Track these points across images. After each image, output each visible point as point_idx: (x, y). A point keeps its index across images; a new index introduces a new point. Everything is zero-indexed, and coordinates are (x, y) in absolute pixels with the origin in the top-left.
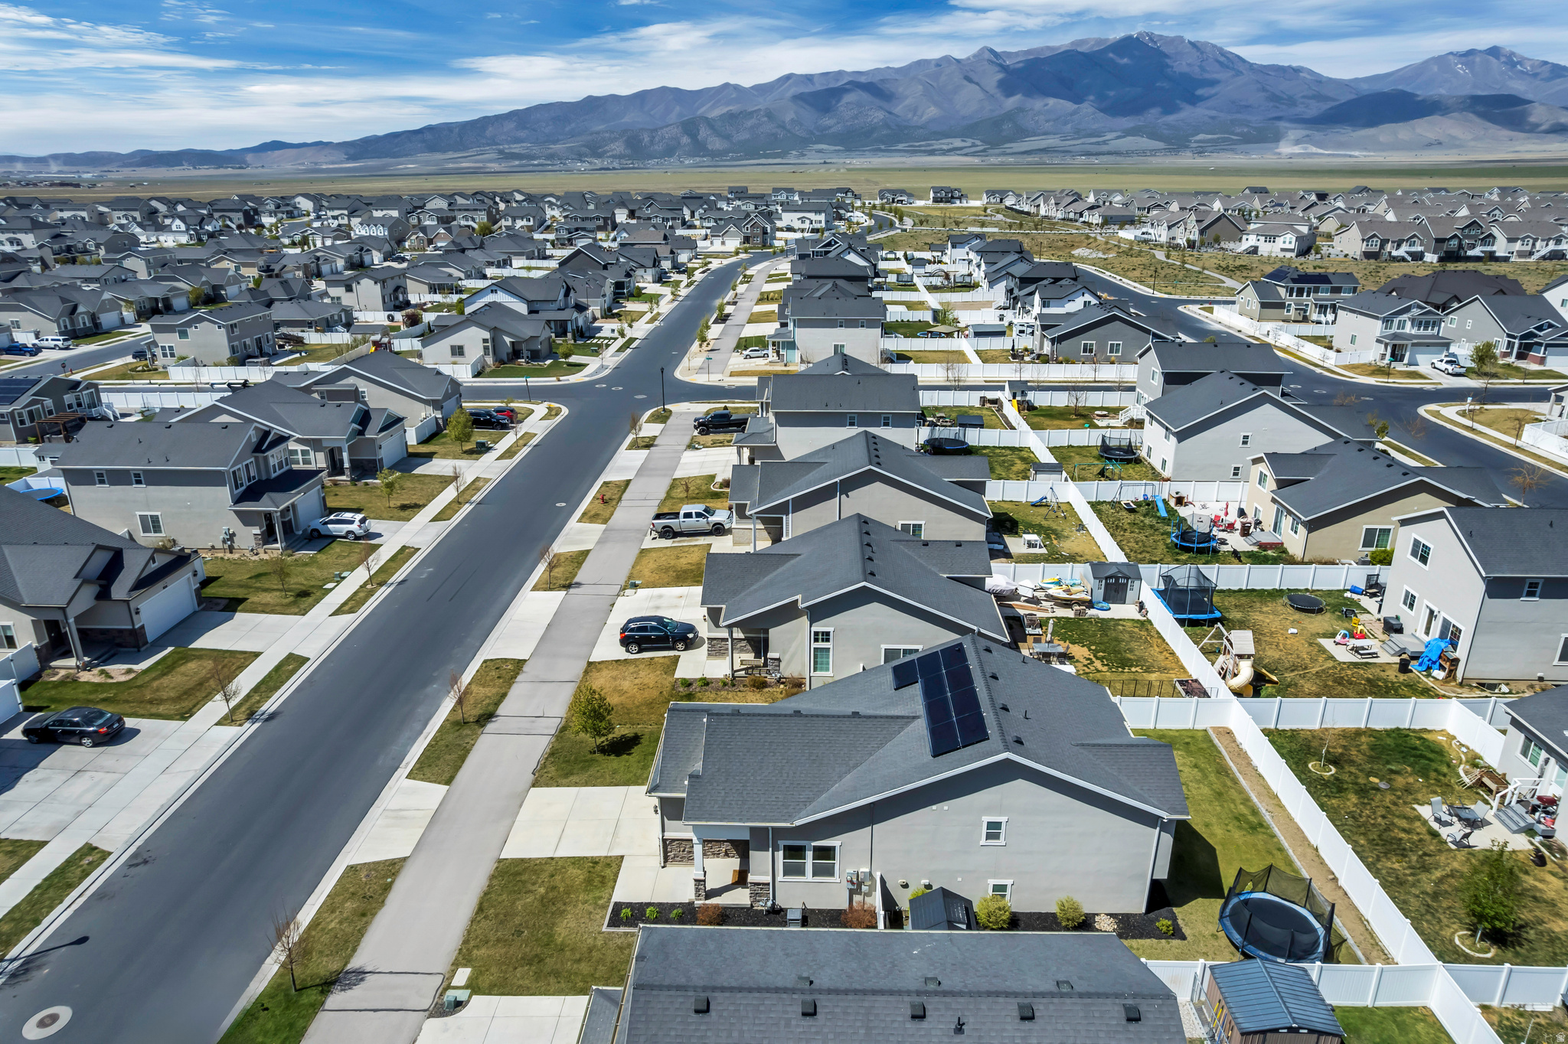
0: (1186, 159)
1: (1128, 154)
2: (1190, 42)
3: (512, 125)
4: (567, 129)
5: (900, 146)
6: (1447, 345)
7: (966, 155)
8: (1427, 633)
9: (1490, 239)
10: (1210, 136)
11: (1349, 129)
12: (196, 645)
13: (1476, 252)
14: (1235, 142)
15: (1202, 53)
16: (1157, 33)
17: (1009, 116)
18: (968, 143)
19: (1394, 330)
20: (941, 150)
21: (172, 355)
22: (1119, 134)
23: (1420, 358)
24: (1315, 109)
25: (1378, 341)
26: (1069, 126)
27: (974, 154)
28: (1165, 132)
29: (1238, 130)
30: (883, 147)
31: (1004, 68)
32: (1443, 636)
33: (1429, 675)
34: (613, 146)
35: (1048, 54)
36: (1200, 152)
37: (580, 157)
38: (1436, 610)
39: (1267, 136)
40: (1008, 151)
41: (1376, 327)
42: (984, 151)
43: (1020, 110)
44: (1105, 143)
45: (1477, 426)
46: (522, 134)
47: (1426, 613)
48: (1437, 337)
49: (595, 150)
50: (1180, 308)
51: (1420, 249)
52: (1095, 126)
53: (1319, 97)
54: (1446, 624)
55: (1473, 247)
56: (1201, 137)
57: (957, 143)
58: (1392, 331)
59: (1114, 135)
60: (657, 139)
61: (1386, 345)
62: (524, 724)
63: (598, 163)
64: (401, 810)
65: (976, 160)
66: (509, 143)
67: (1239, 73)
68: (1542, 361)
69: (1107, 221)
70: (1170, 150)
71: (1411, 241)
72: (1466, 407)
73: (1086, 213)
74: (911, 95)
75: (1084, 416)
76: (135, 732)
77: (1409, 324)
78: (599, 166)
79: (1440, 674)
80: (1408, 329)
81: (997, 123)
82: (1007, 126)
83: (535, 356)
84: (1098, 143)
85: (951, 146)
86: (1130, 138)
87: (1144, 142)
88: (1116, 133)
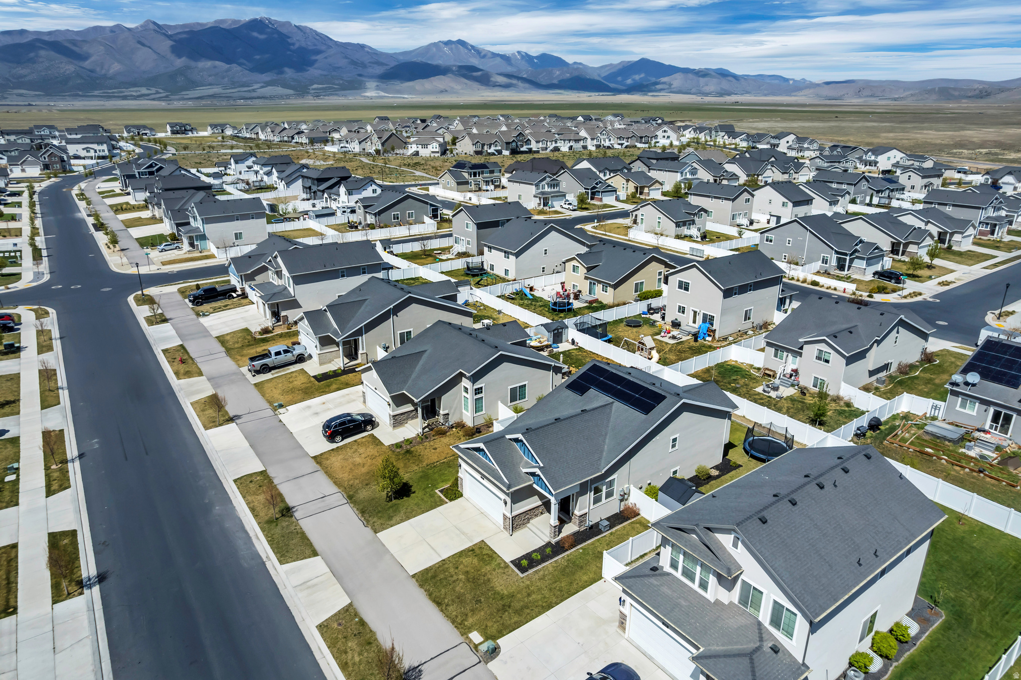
0: (310, 101)
1: (271, 98)
2: (295, 26)
5: (96, 93)
6: (564, 196)
7: (154, 99)
8: (694, 322)
9: (528, 142)
10: (321, 86)
11: (398, 82)
13: (524, 149)
14: (337, 90)
15: (304, 33)
16: (272, 18)
17: (181, 72)
18: (153, 90)
19: (541, 190)
20: (132, 96)
22: (262, 84)
23: (555, 203)
24: (379, 70)
25: (535, 196)
26: (226, 79)
27: (159, 99)
28: (292, 83)
29: (337, 82)
30: (80, 93)
31: (169, 37)
32: (704, 321)
33: (705, 340)
35: (200, 28)
36: (317, 96)
38: (698, 311)
39: (355, 85)
40: (186, 97)
41: (532, 189)
42: (167, 96)
43: (188, 68)
44: (254, 90)
45: (607, 233)
47: (692, 314)
48: (559, 192)
50: (407, 190)
51: (500, 148)
52: (245, 79)
53: (379, 63)
54: (705, 316)
55: (522, 146)
56: (315, 86)
57: (144, 91)
58: (540, 191)
59: (258, 85)
61: (540, 199)
62: (319, 505)
64: (304, 583)
65: (163, 104)
67: (330, 47)
68: (601, 200)
69: (312, 141)
70: (298, 95)
71: (495, 145)
72: (596, 224)
73: (296, 137)
74: (96, 53)
75: (430, 255)
77: (546, 186)
79: (709, 339)
80: (547, 189)
81: (173, 76)
82: (181, 79)
84: (249, 91)
85: (139, 93)
86: (270, 87)
87: (279, 90)
88: (260, 85)
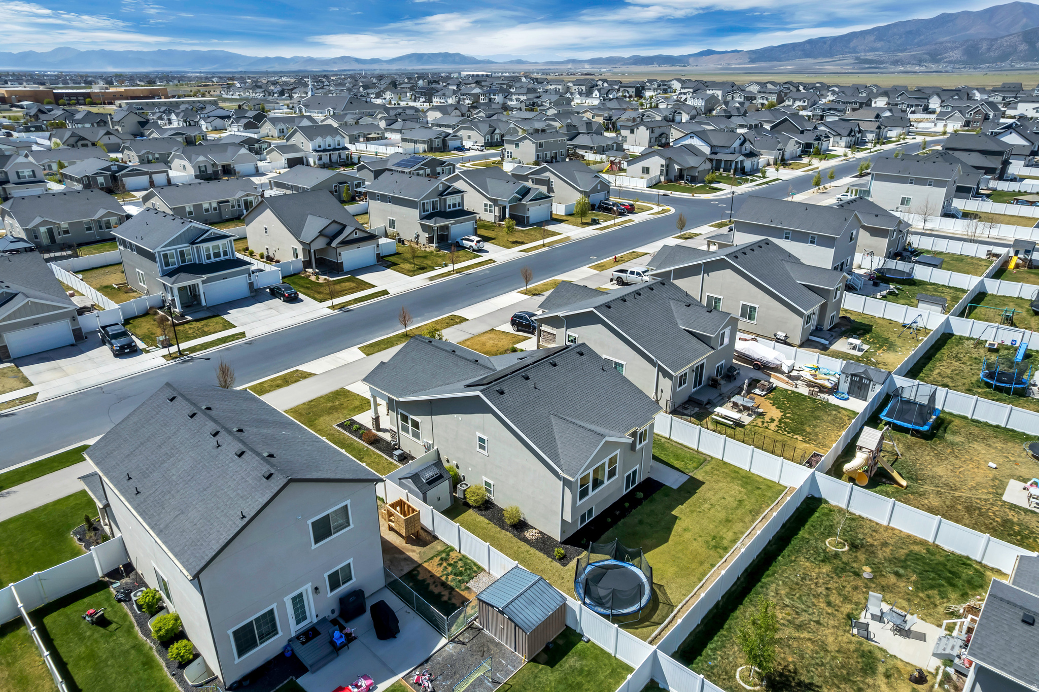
3: (872, 38)
4: (916, 41)
12: (359, 277)
21: (511, 157)
34: (951, 53)
37: (920, 62)
46: (878, 45)
49: (935, 57)
60: (994, 47)
63: (934, 67)
66: (865, 51)
76: (302, 301)
78: (934, 69)
83: (693, 180)
